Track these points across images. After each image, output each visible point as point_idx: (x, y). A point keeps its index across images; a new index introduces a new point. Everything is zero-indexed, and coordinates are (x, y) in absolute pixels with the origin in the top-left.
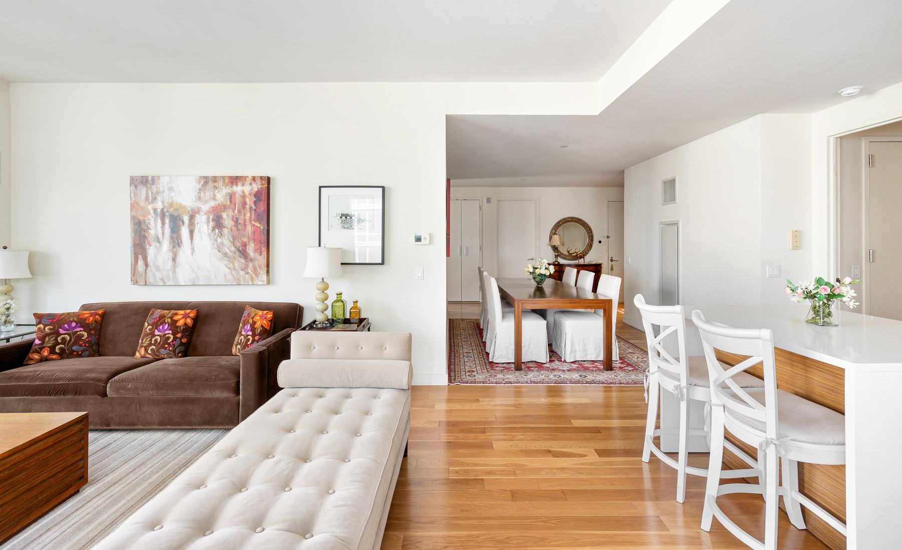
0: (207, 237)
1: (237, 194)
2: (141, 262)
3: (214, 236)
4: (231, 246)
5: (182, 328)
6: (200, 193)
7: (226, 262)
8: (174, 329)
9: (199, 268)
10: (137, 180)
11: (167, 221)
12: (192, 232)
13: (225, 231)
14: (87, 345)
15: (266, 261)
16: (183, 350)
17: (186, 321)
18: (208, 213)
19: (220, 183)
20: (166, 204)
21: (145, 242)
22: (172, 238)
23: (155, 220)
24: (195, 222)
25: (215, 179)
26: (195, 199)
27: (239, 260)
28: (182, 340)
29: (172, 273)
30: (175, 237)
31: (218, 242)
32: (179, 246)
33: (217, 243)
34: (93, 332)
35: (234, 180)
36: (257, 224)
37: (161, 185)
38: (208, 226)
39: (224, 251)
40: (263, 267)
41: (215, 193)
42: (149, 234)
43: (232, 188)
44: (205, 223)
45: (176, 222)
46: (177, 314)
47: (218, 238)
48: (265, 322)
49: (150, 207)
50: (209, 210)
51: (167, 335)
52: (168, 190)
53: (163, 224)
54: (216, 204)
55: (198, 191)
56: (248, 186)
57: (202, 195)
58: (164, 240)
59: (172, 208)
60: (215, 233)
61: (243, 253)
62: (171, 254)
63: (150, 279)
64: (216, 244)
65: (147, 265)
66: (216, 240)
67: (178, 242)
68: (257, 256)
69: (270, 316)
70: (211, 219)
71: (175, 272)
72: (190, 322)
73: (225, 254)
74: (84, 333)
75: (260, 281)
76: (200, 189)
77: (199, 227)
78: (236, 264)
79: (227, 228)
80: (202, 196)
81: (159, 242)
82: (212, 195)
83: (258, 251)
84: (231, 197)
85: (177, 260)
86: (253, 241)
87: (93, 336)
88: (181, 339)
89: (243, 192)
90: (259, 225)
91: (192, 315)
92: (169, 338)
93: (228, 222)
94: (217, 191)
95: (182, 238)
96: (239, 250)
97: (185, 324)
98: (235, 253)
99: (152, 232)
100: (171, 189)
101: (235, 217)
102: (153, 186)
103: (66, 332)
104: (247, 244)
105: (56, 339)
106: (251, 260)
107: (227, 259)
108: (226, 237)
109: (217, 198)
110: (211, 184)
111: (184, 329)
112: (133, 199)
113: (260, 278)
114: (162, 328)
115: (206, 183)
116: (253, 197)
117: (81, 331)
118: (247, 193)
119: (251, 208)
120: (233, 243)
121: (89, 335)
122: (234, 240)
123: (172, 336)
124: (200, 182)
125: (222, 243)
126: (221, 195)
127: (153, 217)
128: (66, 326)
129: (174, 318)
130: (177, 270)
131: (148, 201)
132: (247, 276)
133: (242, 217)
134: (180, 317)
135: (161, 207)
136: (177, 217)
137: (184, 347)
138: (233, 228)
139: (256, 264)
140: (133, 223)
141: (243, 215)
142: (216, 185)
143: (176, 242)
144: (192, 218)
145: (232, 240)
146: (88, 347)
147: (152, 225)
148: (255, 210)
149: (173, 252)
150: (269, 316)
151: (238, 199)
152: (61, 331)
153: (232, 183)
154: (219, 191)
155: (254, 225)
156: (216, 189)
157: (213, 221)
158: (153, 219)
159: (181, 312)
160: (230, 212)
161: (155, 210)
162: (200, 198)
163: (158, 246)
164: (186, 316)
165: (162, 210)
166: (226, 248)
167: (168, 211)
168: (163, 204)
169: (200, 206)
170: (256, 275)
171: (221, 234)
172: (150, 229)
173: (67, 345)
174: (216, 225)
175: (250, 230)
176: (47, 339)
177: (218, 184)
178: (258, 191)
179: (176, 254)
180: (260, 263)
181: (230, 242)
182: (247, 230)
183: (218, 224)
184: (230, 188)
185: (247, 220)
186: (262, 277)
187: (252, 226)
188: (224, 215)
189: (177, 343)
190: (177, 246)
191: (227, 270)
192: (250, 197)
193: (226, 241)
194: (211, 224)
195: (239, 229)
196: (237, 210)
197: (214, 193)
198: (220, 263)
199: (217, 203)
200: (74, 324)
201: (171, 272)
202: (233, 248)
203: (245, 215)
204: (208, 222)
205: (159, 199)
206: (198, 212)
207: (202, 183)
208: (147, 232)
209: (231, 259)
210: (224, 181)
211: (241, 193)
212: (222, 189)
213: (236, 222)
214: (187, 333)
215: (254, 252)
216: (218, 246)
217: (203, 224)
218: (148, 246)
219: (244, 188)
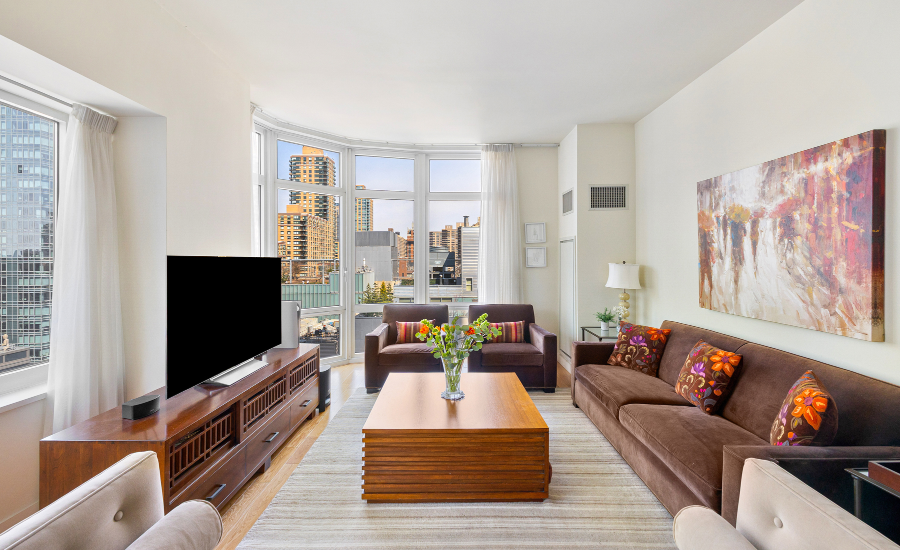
0: (774, 252)
1: (816, 177)
2: (706, 282)
3: (782, 250)
4: (807, 266)
5: (718, 374)
6: (763, 187)
7: (799, 291)
8: (708, 372)
9: (763, 296)
10: (702, 186)
11: (729, 231)
12: (754, 244)
13: (798, 241)
14: (647, 362)
15: (870, 296)
16: (713, 404)
17: (723, 366)
18: (773, 215)
19: (791, 166)
20: (728, 210)
21: (709, 259)
22: (734, 252)
23: (718, 230)
24: (759, 230)
25: (783, 161)
26: (758, 197)
27: (819, 289)
28: (715, 391)
29: (734, 300)
30: (737, 251)
31: (788, 258)
32: (741, 264)
33: (786, 260)
34: (654, 350)
35: (811, 155)
36: (853, 226)
37: (723, 186)
38: (774, 234)
39: (796, 273)
40: (864, 306)
41: (784, 183)
42: (713, 248)
43: (808, 169)
44: (770, 230)
45: (737, 230)
46: (716, 354)
47: (788, 252)
48: (808, 411)
49: (713, 216)
50: (775, 210)
51: (700, 378)
52: (729, 191)
53: (725, 235)
54: (784, 200)
55: (761, 184)
56: (835, 160)
57: (767, 189)
58: (727, 256)
59: (734, 214)
60: (784, 245)
61: (827, 277)
62: (733, 274)
63: (715, 304)
64: (784, 261)
65: (711, 286)
66: (785, 255)
67: (740, 258)
68: (853, 284)
69: (822, 404)
70: (778, 224)
71: (737, 298)
72: (728, 369)
73: (798, 279)
74: (647, 349)
75: (858, 331)
76: (764, 182)
77: (763, 236)
78: (814, 296)
79: (800, 235)
80: (766, 192)
81: (722, 258)
82: (779, 186)
83: (855, 275)
84: (806, 184)
85: (739, 283)
86: (844, 257)
87: (654, 354)
88: (713, 389)
89: (827, 171)
90: (856, 227)
91: (732, 361)
92: (700, 382)
93: (802, 226)
94: (786, 180)
95: (744, 252)
96: (819, 272)
97: (722, 371)
98: (813, 276)
99: (715, 245)
100: (733, 189)
101: (812, 216)
102: (716, 190)
103: (634, 344)
104: (834, 262)
105: (627, 348)
106: (841, 291)
107: (800, 285)
108: (800, 251)
109: (786, 190)
110: (778, 171)
111: (719, 377)
112: (700, 209)
113: (858, 327)
114: (698, 366)
115: (772, 170)
116: (844, 177)
117: (645, 346)
118: (833, 173)
119: (840, 197)
120: (810, 260)
121: (651, 352)
122: (811, 255)
123: (704, 381)
124: (764, 172)
125: (793, 260)
126: (792, 185)
127: (716, 227)
128: (635, 338)
129: (711, 358)
130: (739, 296)
131: (712, 208)
132: (833, 319)
133: (825, 215)
134: (718, 359)
135: (723, 215)
136: (739, 224)
137: (715, 402)
138: (810, 235)
139: (851, 299)
140: (700, 237)
141: (826, 211)
142: (785, 170)
143: (738, 259)
144: (755, 224)
145: (807, 255)
146: (647, 364)
147: (715, 238)
148: (848, 200)
149: (735, 271)
150: (818, 404)
151: (818, 186)
152: (631, 342)
153: (808, 161)
154: (789, 179)
155: (847, 228)
156: (785, 176)
157: (780, 226)
158: (716, 230)
159: (721, 353)
160: (805, 209)
161: (718, 218)
162: (763, 195)
163: (721, 262)
164: (724, 360)
165: (725, 216)
166: (798, 268)
167: (729, 219)
168: (725, 210)
169: (764, 206)
170: (850, 319)
171: (792, 245)
172: (714, 243)
173: (634, 357)
174: (785, 232)
175: (839, 237)
176: (621, 346)
177: (787, 168)
178: (854, 164)
179: (738, 273)
180: (859, 298)
181: (804, 259)
182: (832, 238)
183: (788, 229)
184: (806, 170)
185: (833, 220)
186: (861, 325)
187: (842, 231)
188: (796, 215)
189: (708, 391)
190: (739, 264)
191: (801, 304)
192: (838, 179)
193: (799, 256)
194: (778, 230)
195: (821, 236)
196: (815, 205)
197: (782, 184)
198: (790, 291)
199: (786, 197)
200: (641, 338)
201: (733, 298)
202: (810, 269)
203: (829, 213)
204: (775, 228)
205: (721, 204)
206: (762, 216)
207: (766, 173)
208: (712, 246)
209: (807, 288)
210: (796, 162)
211: (822, 174)
212: (793, 174)
213: (816, 226)
214: (723, 384)
215: (846, 277)
216: (787, 265)
217: (768, 232)
218: (712, 263)
219: (828, 164)
